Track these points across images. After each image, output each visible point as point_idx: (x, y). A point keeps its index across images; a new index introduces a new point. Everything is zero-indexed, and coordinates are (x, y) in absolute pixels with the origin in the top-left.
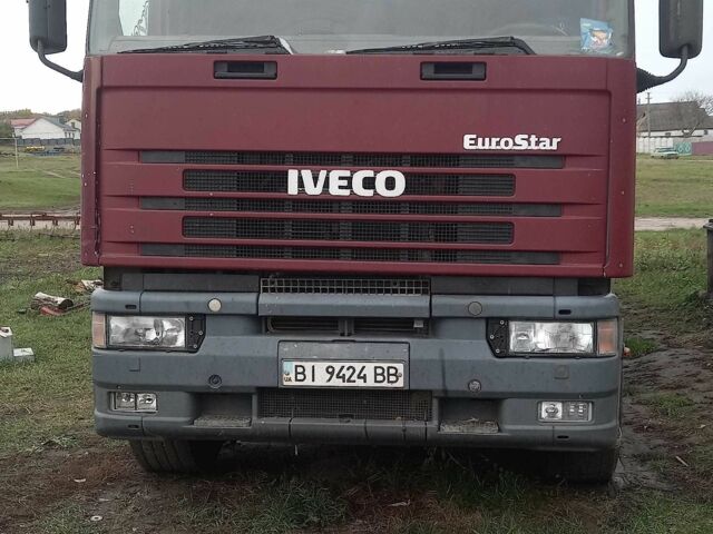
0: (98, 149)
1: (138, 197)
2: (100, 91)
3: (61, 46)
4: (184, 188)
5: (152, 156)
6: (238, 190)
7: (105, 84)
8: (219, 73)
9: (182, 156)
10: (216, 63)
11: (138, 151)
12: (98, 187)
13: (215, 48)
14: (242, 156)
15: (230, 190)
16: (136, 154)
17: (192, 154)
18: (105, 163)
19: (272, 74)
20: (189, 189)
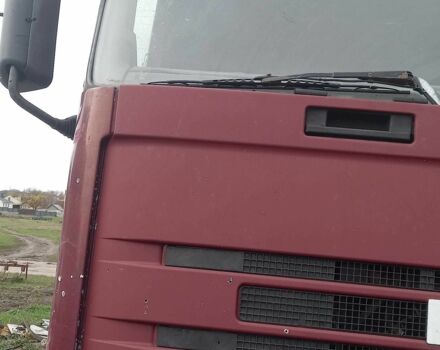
0: (92, 236)
1: (154, 325)
2: (106, 142)
3: (43, 79)
4: (238, 316)
5: (185, 256)
6: (334, 327)
7: (117, 131)
8: (311, 127)
9: (238, 260)
10: (310, 109)
11: (161, 244)
12: (85, 299)
13: (306, 86)
14: (342, 267)
15: (321, 325)
16: (156, 249)
17: (254, 256)
18: (103, 261)
19: (405, 133)
20: (248, 318)
